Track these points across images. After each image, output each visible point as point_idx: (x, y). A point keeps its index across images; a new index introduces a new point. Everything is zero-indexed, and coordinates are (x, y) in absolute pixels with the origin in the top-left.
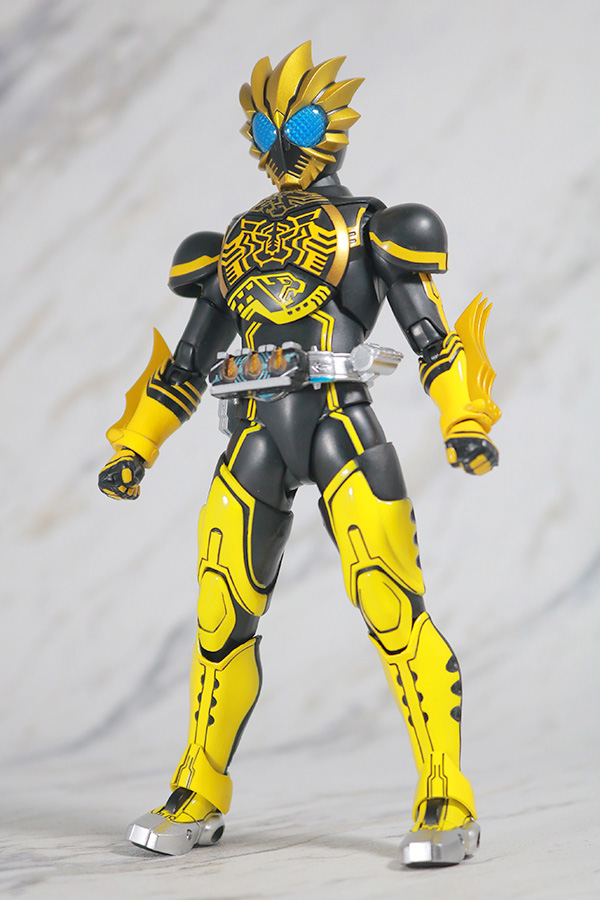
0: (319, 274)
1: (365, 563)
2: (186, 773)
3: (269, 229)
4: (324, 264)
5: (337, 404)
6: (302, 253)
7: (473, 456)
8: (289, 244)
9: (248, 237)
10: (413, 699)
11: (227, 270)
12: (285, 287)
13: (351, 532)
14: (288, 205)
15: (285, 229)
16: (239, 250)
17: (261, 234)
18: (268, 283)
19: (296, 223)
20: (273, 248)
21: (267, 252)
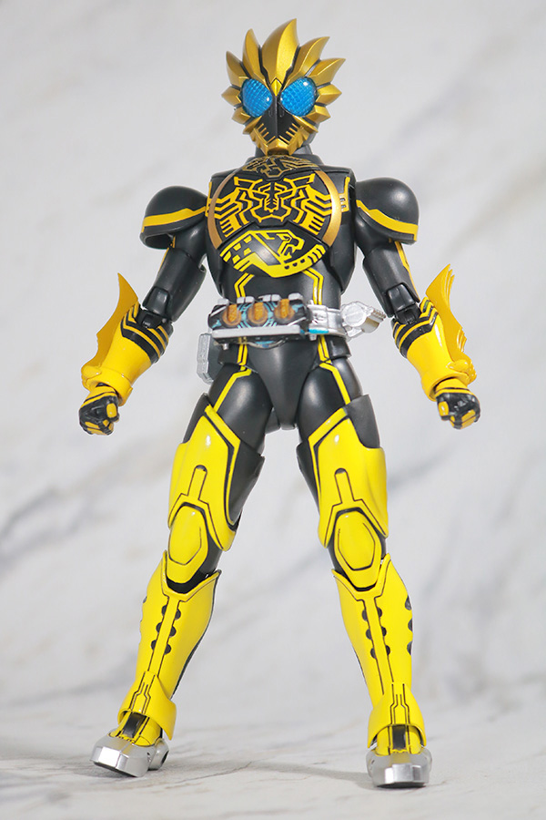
0: (316, 233)
1: (348, 504)
2: (141, 699)
3: (267, 187)
4: (321, 224)
5: (327, 356)
6: (301, 213)
7: (464, 411)
8: (288, 203)
9: (244, 194)
10: (377, 633)
11: (221, 223)
12: (284, 243)
13: (337, 475)
14: (283, 168)
15: (283, 190)
16: (234, 205)
17: (259, 192)
18: (267, 237)
19: (293, 185)
20: (271, 206)
21: (266, 209)
